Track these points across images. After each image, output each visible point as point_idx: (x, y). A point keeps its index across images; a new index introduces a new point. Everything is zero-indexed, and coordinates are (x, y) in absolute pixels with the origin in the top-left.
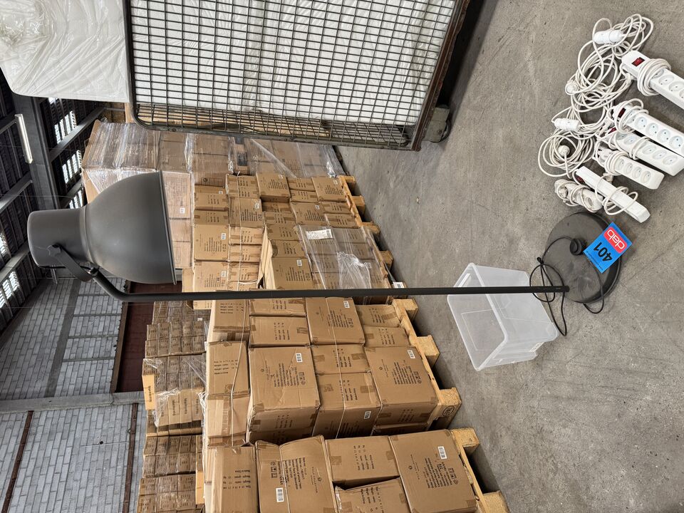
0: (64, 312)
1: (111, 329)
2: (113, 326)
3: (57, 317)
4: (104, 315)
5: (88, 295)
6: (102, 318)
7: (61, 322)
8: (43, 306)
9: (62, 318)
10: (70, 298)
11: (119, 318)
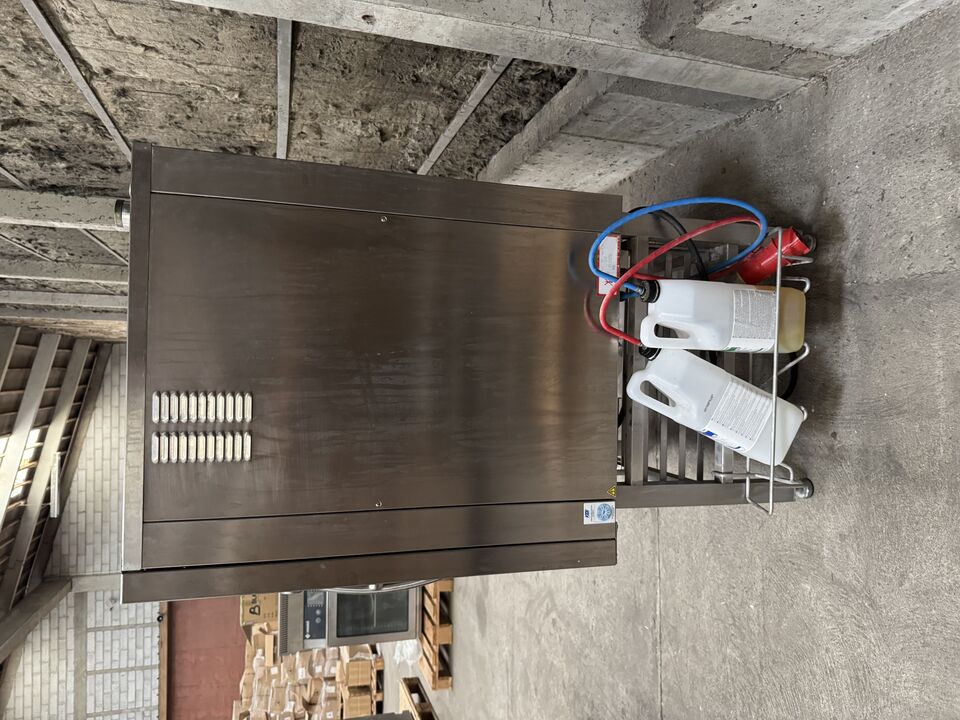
0: (72, 667)
1: (147, 696)
2: (149, 688)
3: (62, 677)
4: (132, 669)
5: (103, 629)
6: (132, 675)
7: (71, 686)
8: (37, 656)
9: (71, 678)
10: (76, 635)
11: (156, 673)
